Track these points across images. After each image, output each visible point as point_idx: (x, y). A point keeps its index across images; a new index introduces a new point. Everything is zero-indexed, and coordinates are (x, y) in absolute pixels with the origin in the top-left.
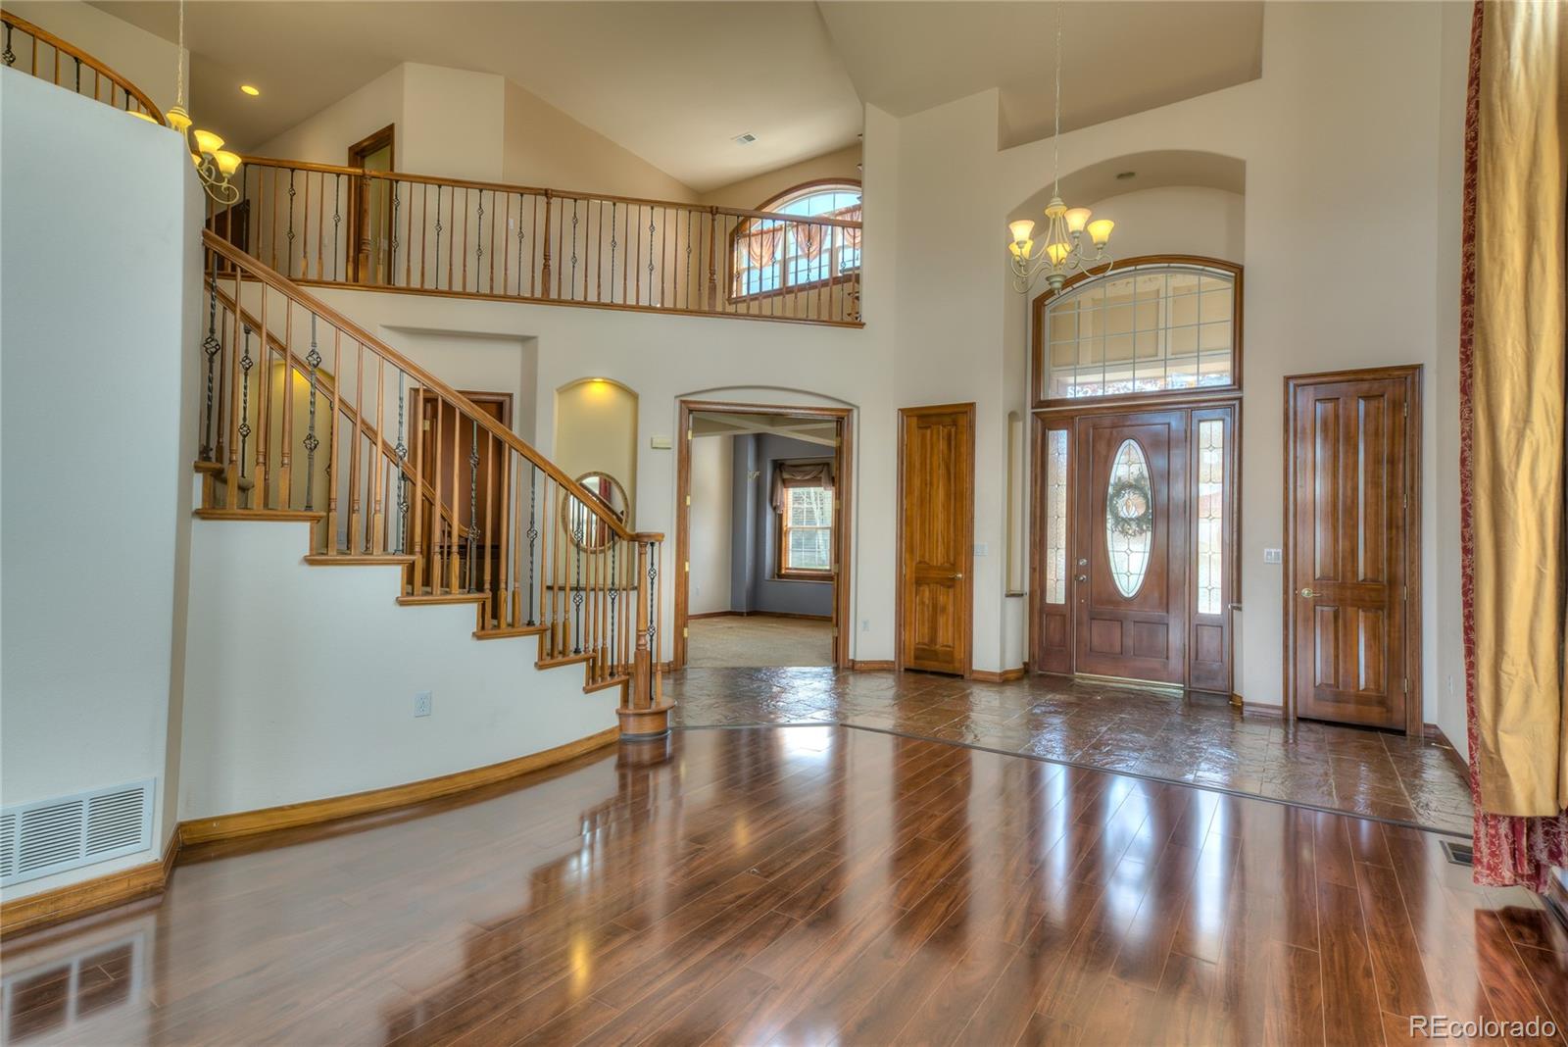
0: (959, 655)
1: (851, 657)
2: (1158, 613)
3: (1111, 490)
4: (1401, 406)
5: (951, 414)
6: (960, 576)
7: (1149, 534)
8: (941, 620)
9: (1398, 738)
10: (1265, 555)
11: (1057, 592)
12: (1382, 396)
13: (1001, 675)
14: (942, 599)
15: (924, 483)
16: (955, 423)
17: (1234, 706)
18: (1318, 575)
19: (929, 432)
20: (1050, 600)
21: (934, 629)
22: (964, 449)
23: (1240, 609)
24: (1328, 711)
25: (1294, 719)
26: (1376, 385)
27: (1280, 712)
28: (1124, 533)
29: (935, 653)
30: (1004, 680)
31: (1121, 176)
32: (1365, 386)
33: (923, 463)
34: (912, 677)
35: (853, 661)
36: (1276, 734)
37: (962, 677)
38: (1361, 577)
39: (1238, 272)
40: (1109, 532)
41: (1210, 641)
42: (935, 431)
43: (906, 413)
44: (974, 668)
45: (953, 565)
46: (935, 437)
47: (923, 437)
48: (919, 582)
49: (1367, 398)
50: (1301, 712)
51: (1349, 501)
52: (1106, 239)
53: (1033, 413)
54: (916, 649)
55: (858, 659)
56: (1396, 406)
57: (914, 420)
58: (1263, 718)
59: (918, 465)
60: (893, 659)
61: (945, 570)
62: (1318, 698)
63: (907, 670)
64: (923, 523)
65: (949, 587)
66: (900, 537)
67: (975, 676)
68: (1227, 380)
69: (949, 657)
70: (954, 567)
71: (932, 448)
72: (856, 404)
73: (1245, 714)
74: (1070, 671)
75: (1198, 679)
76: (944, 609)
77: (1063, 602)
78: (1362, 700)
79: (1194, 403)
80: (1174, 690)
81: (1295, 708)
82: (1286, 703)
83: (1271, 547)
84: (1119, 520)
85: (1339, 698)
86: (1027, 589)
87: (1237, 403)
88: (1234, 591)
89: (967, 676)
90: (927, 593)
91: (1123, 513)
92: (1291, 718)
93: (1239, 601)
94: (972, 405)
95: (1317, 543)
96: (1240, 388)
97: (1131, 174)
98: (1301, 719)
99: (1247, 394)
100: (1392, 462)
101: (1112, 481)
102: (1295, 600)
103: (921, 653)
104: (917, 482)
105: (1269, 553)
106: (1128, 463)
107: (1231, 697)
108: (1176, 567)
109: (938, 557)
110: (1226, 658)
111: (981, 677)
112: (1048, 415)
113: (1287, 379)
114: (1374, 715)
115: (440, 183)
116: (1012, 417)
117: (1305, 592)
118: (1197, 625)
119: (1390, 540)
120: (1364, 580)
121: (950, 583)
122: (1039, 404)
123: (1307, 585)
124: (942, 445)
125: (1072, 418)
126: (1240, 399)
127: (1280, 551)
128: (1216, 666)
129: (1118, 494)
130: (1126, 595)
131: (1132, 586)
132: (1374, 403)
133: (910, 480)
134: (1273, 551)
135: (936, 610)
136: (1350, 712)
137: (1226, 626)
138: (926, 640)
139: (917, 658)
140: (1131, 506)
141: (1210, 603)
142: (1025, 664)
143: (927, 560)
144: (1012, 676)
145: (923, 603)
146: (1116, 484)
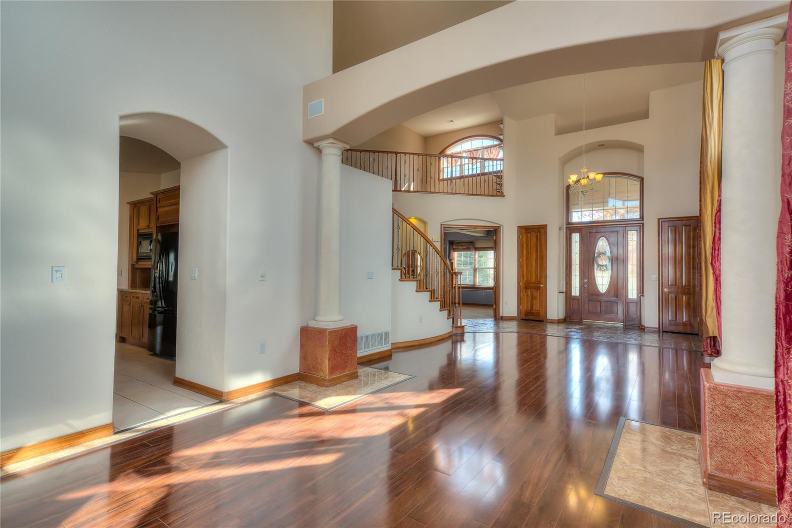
0: (542, 313)
1: (501, 315)
2: (614, 299)
3: (596, 255)
4: (696, 229)
5: (538, 228)
6: (542, 286)
7: (610, 271)
8: (535, 301)
9: (697, 337)
10: (652, 278)
11: (576, 291)
12: (690, 225)
13: (558, 320)
14: (535, 294)
15: (527, 253)
16: (539, 232)
17: (641, 329)
18: (670, 284)
19: (529, 235)
20: (573, 294)
21: (532, 305)
22: (543, 241)
23: (643, 296)
24: (674, 329)
25: (662, 331)
26: (688, 222)
27: (657, 330)
28: (600, 270)
29: (533, 313)
30: (559, 322)
31: (600, 145)
32: (684, 222)
33: (527, 246)
34: (524, 322)
35: (502, 317)
36: (656, 336)
37: (543, 321)
38: (684, 285)
39: (642, 180)
40: (595, 270)
41: (633, 309)
42: (532, 234)
43: (520, 228)
44: (548, 318)
45: (540, 281)
46: (532, 236)
47: (527, 236)
48: (526, 288)
49: (685, 226)
50: (664, 329)
51: (680, 260)
52: (600, 180)
53: (567, 227)
54: (525, 312)
55: (504, 316)
56: (695, 229)
57: (524, 230)
58: (651, 331)
59: (525, 246)
60: (516, 316)
61: (536, 283)
62: (670, 324)
63: (522, 319)
64: (527, 267)
65: (538, 290)
66: (519, 272)
67: (548, 321)
68: (638, 217)
69: (538, 314)
70: (540, 283)
71: (531, 241)
72: (502, 224)
73: (646, 330)
74: (581, 319)
75: (628, 321)
76: (536, 298)
77: (578, 295)
78: (684, 324)
79: (625, 224)
80: (620, 325)
81: (662, 328)
82: (659, 326)
83: (654, 274)
84: (599, 266)
85: (677, 325)
86: (564, 291)
87: (641, 225)
88: (641, 291)
89: (545, 321)
90: (529, 292)
91: (600, 263)
92: (661, 331)
93: (643, 293)
94: (546, 225)
95: (669, 273)
96: (643, 220)
97: (603, 145)
98: (664, 332)
99: (645, 222)
100: (694, 247)
101: (596, 252)
102: (662, 292)
103: (527, 314)
104: (525, 252)
105: (653, 277)
106: (602, 245)
107: (641, 325)
108: (620, 282)
109: (533, 279)
110: (638, 314)
111: (550, 321)
112: (571, 228)
113: (659, 219)
114: (689, 330)
115: (361, 151)
116: (560, 229)
117: (666, 290)
118: (628, 303)
119: (693, 272)
120: (685, 286)
121: (538, 288)
122: (568, 223)
123: (666, 288)
124: (534, 239)
125: (581, 229)
126: (643, 224)
127: (657, 276)
128: (635, 316)
129: (598, 256)
130: (601, 292)
131: (604, 289)
132: (688, 228)
133: (522, 251)
134: (655, 276)
135: (533, 298)
136: (680, 329)
137: (639, 303)
138: (529, 309)
139: (525, 315)
140: (604, 261)
141: (632, 294)
142: (565, 317)
143: (529, 280)
144: (561, 321)
145: (528, 295)
146: (598, 253)
